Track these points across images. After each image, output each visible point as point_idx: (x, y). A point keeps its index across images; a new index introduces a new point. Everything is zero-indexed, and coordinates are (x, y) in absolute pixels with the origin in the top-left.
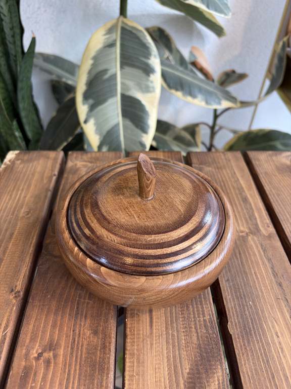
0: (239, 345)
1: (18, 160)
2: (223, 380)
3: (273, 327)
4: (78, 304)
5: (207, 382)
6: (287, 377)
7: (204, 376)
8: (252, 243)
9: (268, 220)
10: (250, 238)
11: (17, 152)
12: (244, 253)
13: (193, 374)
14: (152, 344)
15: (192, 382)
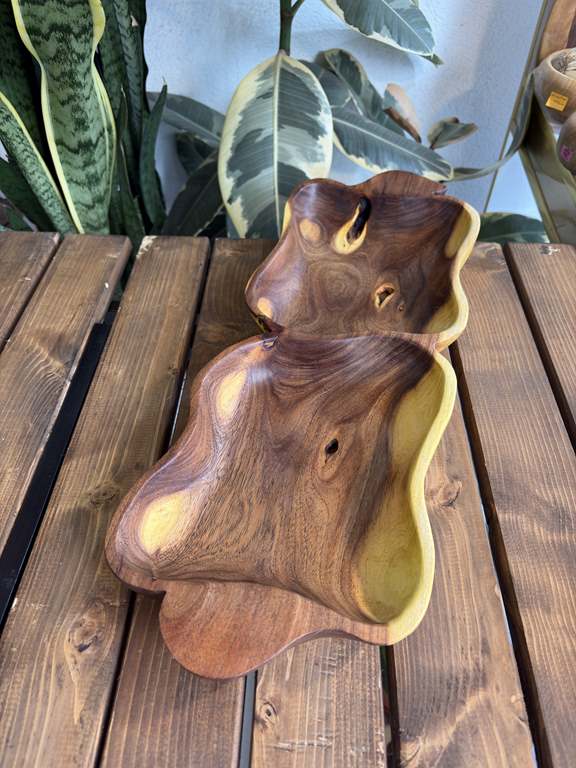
1: (156, 246)
11: (154, 237)
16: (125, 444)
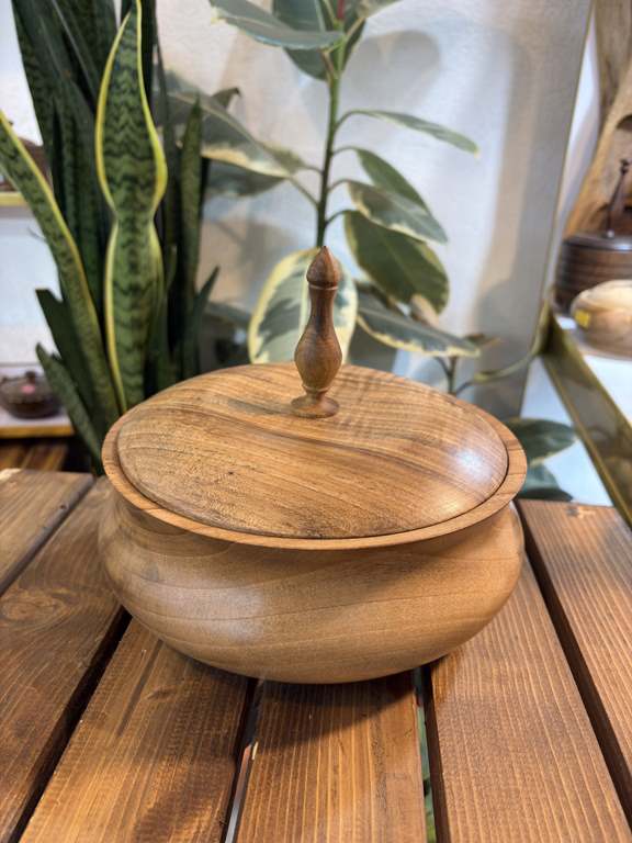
0: (258, 778)
1: (12, 482)
2: (207, 829)
3: (335, 757)
4: (12, 691)
5: (178, 828)
6: (325, 838)
7: (177, 817)
11: (16, 470)
13: (158, 812)
14: (107, 761)
15: (151, 824)
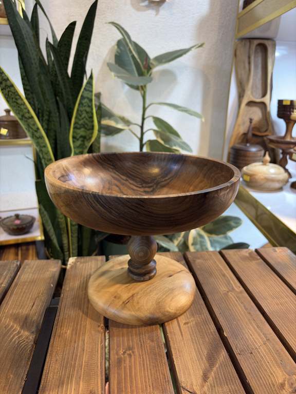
0: (231, 341)
1: (78, 262)
5: (217, 357)
8: (232, 296)
9: (239, 284)
10: (229, 294)
11: (76, 258)
12: (228, 301)
13: (209, 354)
15: (209, 358)
16: (80, 378)
